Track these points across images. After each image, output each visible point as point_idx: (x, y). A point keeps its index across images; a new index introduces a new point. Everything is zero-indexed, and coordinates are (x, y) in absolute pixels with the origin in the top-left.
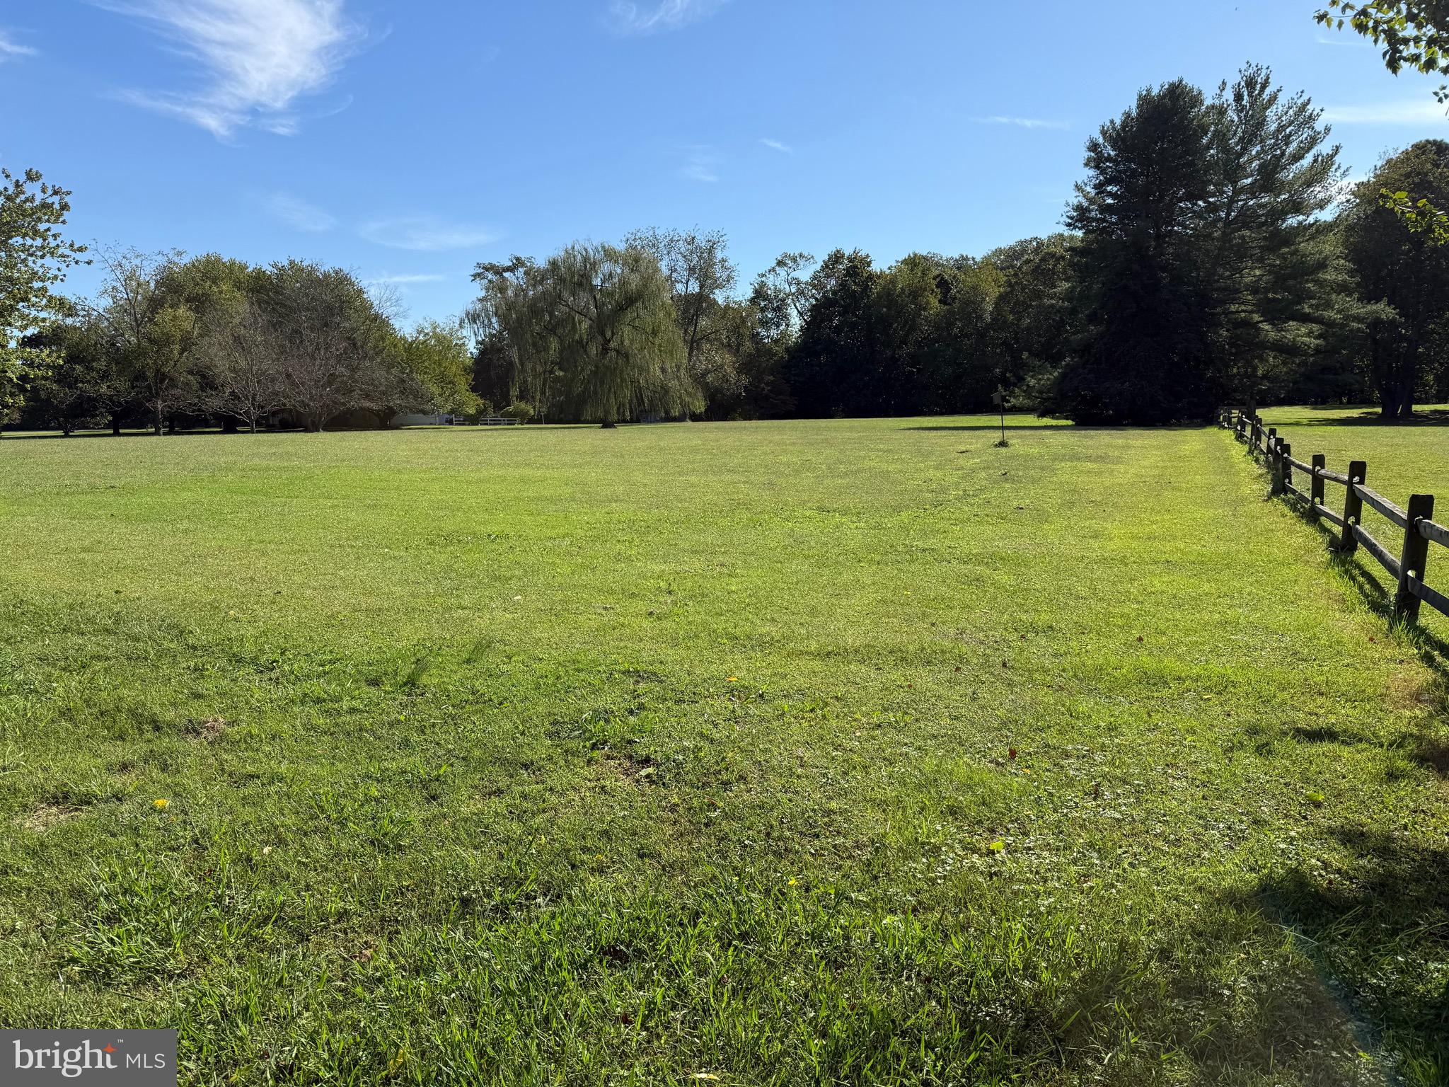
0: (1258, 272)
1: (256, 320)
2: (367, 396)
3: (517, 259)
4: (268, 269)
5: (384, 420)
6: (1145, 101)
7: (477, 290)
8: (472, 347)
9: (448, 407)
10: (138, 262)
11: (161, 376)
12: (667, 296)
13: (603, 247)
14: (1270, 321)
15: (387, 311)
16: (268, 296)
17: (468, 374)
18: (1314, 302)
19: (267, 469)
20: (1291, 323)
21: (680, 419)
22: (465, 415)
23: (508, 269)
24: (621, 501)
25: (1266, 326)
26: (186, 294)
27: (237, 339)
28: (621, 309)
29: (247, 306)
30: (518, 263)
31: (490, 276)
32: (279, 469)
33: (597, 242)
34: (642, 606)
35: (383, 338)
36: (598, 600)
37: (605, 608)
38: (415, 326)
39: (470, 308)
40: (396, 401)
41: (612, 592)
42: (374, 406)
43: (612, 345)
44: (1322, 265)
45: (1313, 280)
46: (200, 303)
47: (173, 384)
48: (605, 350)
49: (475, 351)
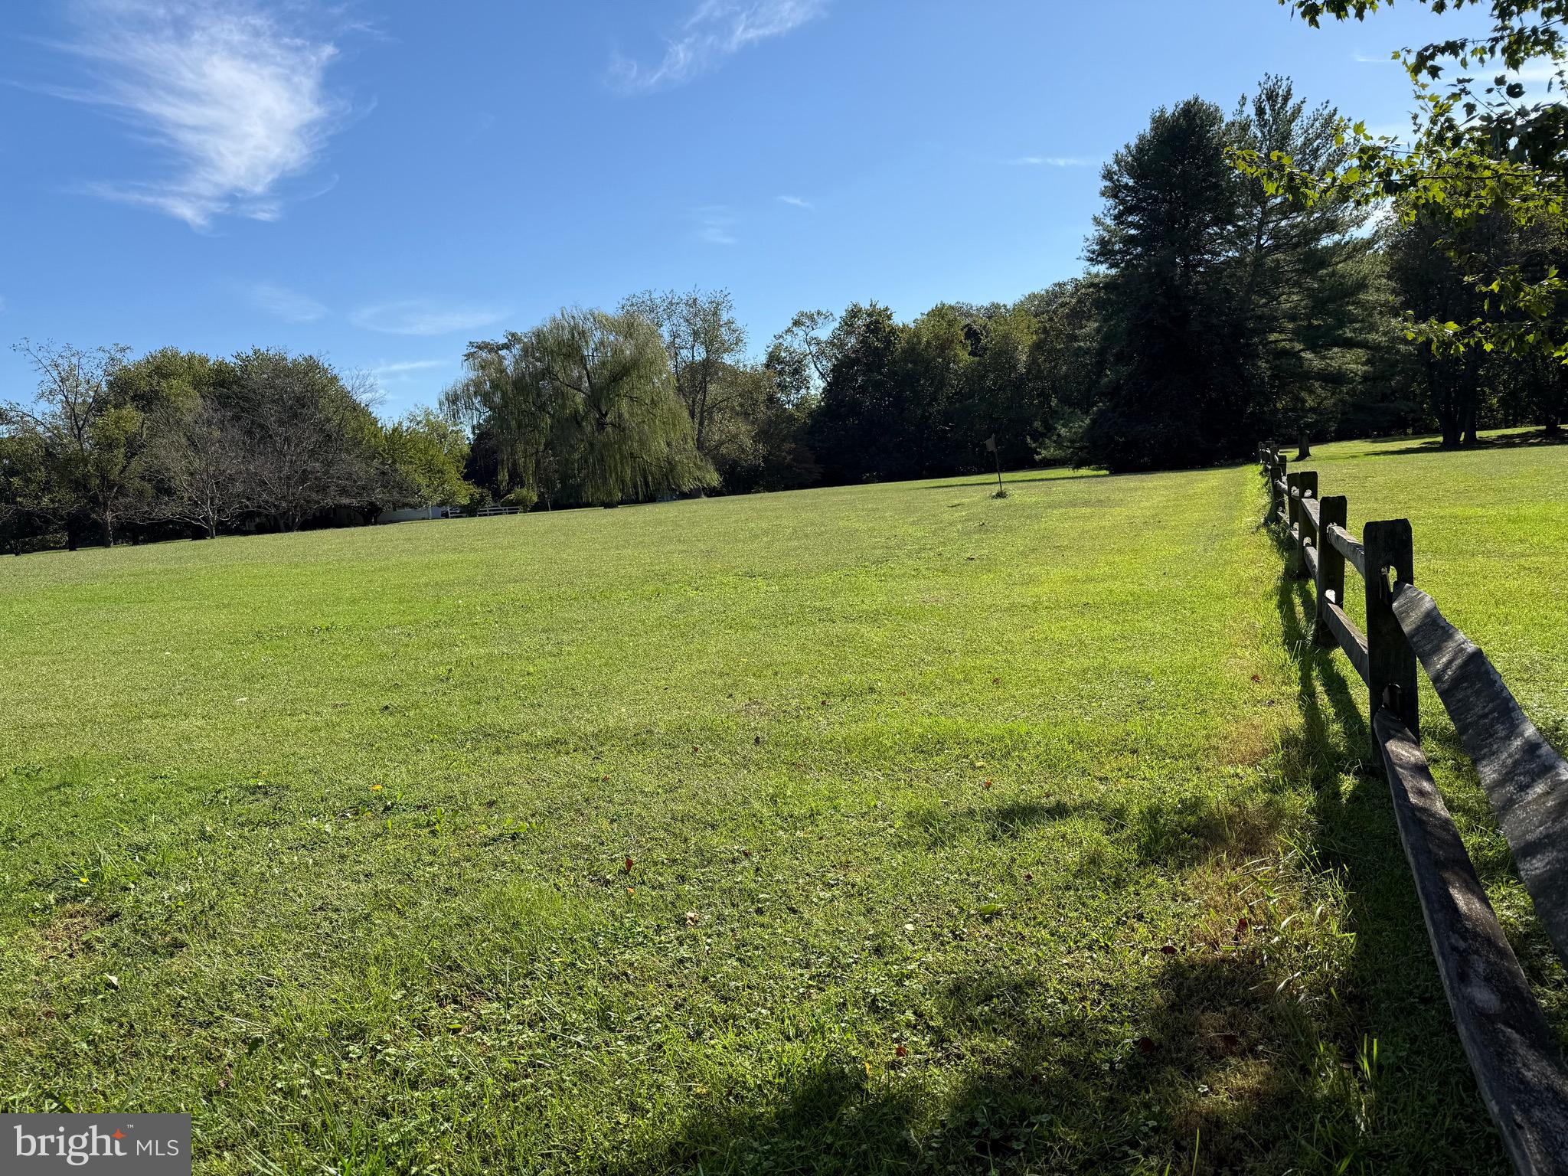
0: (1295, 298)
1: (210, 415)
3: (513, 335)
4: (231, 361)
5: (369, 516)
6: (1159, 122)
7: (469, 370)
8: (468, 434)
9: (438, 498)
11: (107, 484)
13: (593, 314)
14: (1313, 347)
15: (362, 398)
16: (229, 389)
17: (463, 463)
18: (1357, 325)
20: (1336, 350)
21: (694, 495)
22: (459, 507)
23: (506, 346)
25: (1308, 355)
26: (132, 393)
27: (190, 439)
28: (615, 379)
29: (200, 401)
30: (514, 338)
31: (484, 356)
35: (361, 428)
38: (404, 414)
42: (355, 503)
43: (608, 419)
44: (1362, 285)
45: (1353, 303)
46: (146, 401)
47: (123, 492)
48: (601, 426)
49: (471, 437)
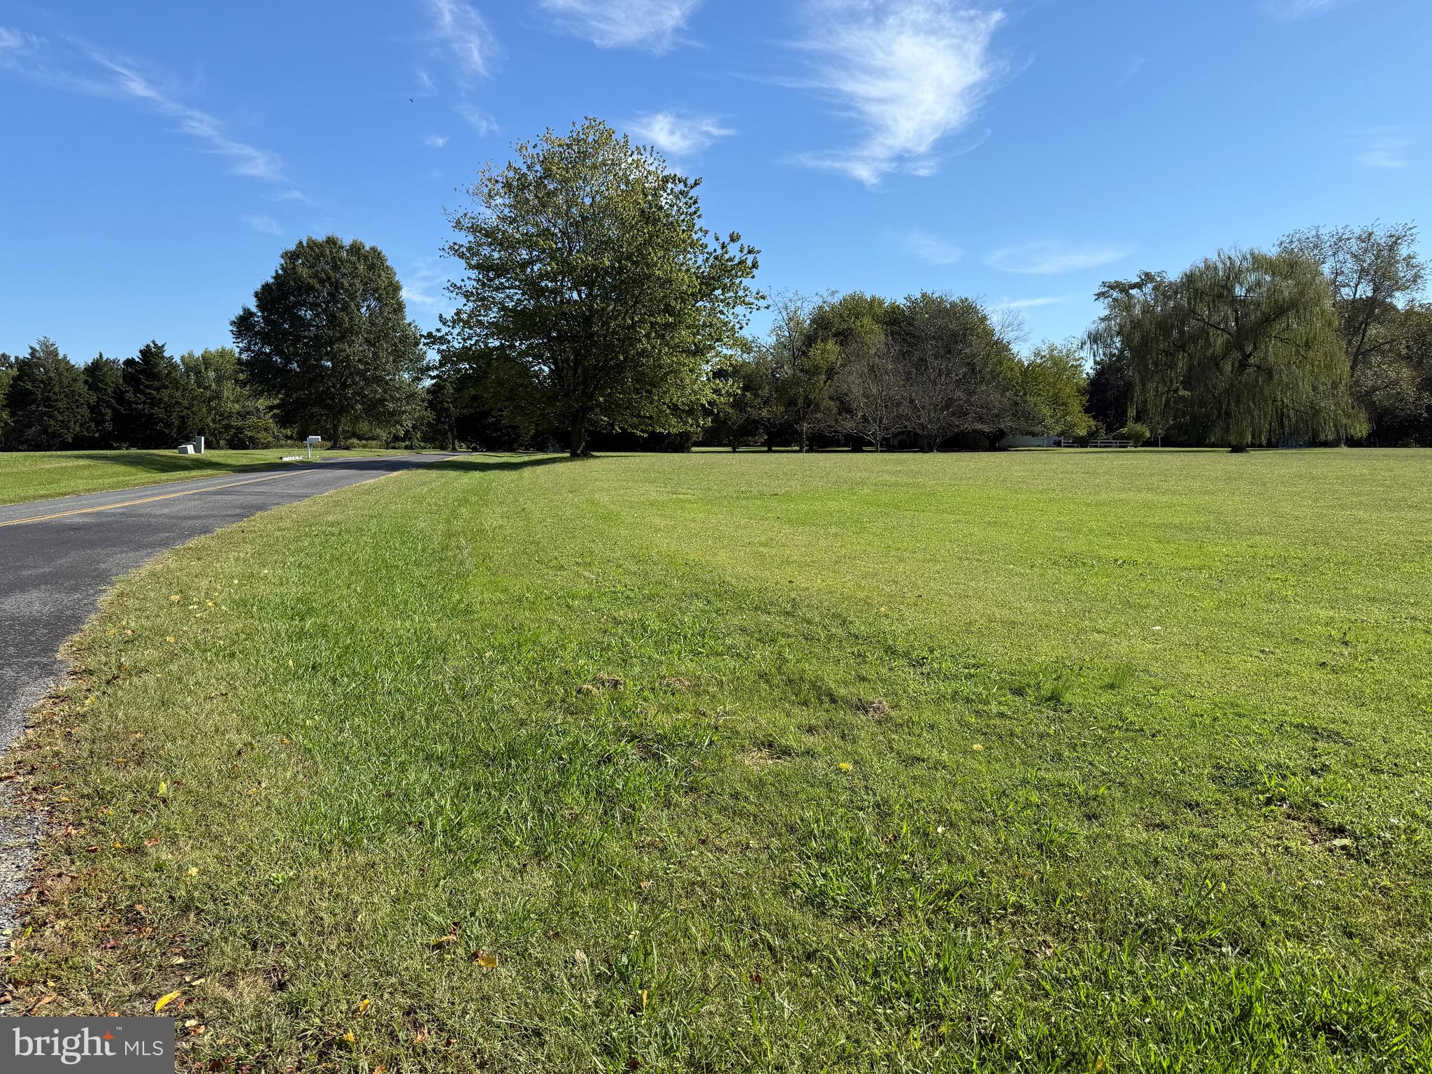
1: (889, 350)
2: (980, 419)
3: (1147, 274)
4: (901, 302)
5: (994, 442)
7: (1102, 308)
8: (1088, 368)
9: (1059, 429)
10: (799, 304)
11: (808, 402)
12: (1328, 303)
13: (1252, 254)
15: (1008, 336)
16: (900, 327)
17: (1083, 395)
19: (896, 484)
21: (1334, 444)
22: (1075, 437)
23: (1138, 286)
24: (1266, 534)
26: (834, 330)
27: (872, 369)
28: (1267, 320)
29: (882, 337)
30: (1148, 277)
31: (1115, 295)
32: (907, 485)
33: (1245, 249)
34: (1311, 655)
35: (1000, 363)
36: (1254, 641)
37: (1263, 651)
38: (1033, 349)
39: (1093, 328)
40: (1007, 423)
41: (1269, 635)
42: (986, 429)
43: (1252, 360)
46: (844, 337)
47: (817, 409)
48: (1243, 365)
49: (1091, 372)
